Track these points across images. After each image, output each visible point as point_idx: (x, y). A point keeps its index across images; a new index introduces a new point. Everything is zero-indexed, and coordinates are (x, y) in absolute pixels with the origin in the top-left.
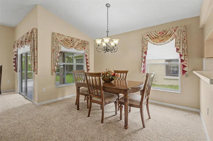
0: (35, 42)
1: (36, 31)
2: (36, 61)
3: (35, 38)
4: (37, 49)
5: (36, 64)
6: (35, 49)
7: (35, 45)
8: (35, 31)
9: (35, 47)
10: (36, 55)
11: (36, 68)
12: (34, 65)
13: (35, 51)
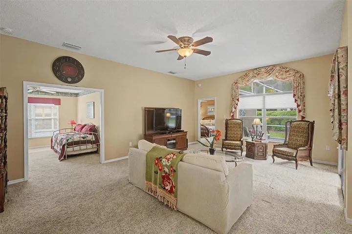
0: (343, 78)
1: (344, 53)
2: (343, 120)
3: (341, 70)
4: (346, 93)
5: (344, 127)
6: (342, 93)
7: (343, 85)
8: (341, 53)
9: (342, 90)
10: (343, 107)
11: (344, 137)
12: (340, 128)
13: (343, 97)
